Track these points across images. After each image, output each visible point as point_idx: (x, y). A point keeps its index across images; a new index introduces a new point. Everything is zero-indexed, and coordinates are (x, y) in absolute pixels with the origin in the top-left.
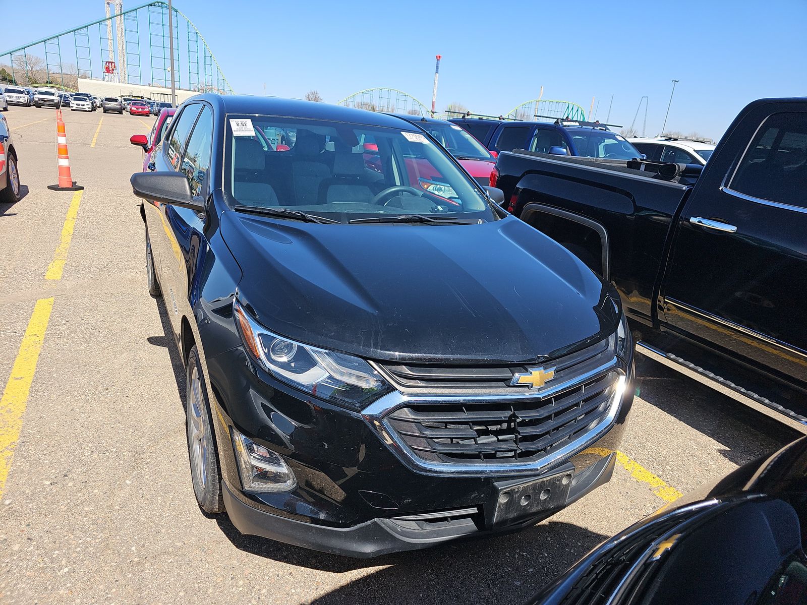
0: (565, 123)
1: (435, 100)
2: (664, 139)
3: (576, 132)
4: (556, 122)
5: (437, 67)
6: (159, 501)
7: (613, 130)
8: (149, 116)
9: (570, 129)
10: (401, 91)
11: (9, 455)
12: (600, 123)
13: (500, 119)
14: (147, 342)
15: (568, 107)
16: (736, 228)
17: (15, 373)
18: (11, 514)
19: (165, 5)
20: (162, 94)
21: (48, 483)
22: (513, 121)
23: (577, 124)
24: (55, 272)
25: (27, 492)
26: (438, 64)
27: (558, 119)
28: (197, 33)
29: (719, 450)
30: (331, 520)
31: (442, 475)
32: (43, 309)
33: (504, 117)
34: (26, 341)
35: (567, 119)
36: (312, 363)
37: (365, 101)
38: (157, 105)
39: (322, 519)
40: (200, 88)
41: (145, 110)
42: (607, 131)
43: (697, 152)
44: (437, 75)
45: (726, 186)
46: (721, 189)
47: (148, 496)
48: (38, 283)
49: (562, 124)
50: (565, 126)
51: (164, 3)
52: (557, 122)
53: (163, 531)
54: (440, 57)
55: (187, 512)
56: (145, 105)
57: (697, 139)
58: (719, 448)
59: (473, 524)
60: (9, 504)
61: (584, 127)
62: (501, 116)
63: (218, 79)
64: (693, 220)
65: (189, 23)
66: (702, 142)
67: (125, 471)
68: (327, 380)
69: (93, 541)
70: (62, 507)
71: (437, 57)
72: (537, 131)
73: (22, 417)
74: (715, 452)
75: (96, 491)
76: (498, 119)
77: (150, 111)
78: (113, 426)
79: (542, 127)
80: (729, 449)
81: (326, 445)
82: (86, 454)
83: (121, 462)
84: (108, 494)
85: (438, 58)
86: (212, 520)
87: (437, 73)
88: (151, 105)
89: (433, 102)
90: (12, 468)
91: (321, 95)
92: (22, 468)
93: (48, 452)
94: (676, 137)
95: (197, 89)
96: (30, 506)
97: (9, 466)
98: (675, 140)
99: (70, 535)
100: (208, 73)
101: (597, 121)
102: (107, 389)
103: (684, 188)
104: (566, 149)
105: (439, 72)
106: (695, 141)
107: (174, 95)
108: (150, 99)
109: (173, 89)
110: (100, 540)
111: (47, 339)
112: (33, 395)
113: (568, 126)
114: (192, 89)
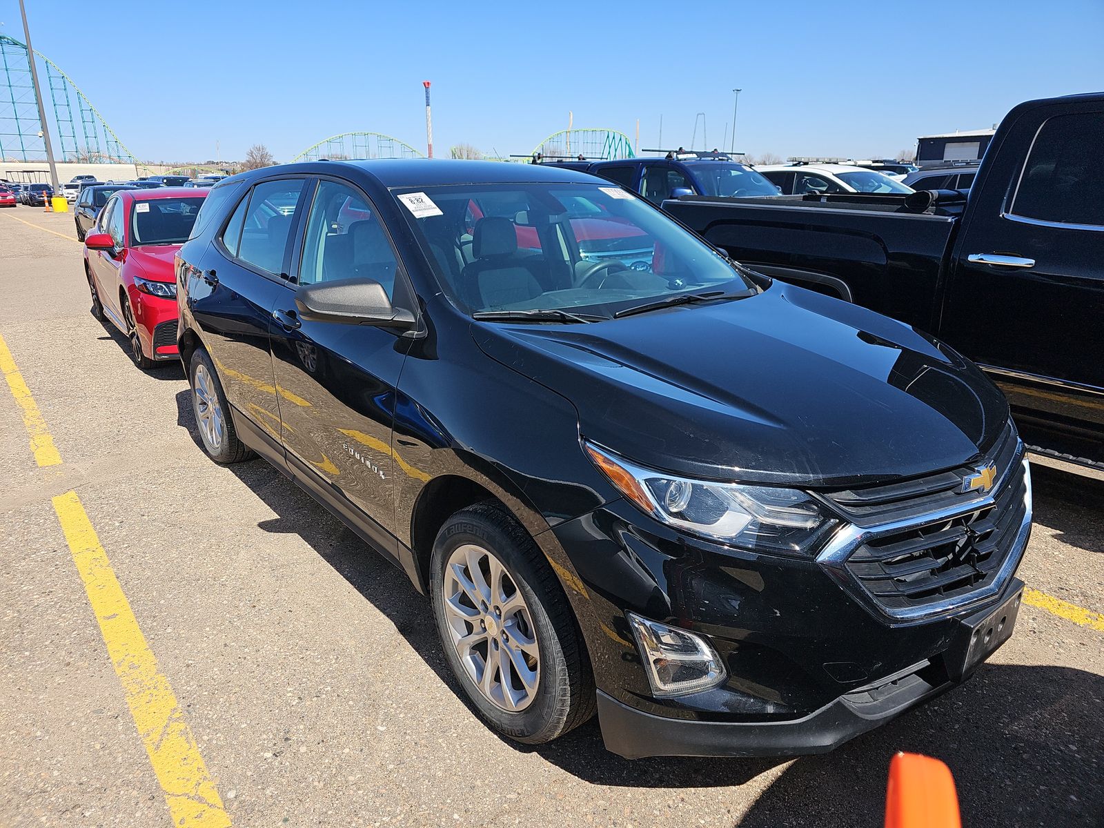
0: (681, 157)
1: (431, 142)
2: (791, 164)
3: (696, 166)
4: (667, 156)
5: (427, 98)
6: (444, 745)
7: (735, 159)
8: (15, 206)
9: (689, 163)
10: (382, 135)
11: (183, 728)
12: (719, 151)
13: (579, 159)
14: (259, 529)
15: (608, 137)
16: (1034, 261)
17: (99, 610)
18: (249, 811)
19: (6, 40)
20: (24, 171)
21: (269, 755)
22: (599, 161)
23: (695, 156)
24: (47, 453)
25: (249, 774)
26: (427, 92)
27: (670, 152)
28: (63, 77)
29: (1053, 536)
30: (783, 711)
31: (913, 624)
32: (68, 508)
33: (584, 156)
34: (81, 562)
35: (681, 151)
36: (720, 508)
37: (334, 153)
38: (26, 188)
39: (772, 712)
40: (81, 157)
41: (8, 198)
42: (730, 161)
43: (836, 175)
44: (429, 108)
45: (1007, 211)
46: (1001, 216)
47: (423, 742)
48: (31, 473)
49: (677, 157)
50: (680, 160)
51: (4, 38)
52: (669, 156)
53: (478, 783)
54: (428, 83)
55: (492, 751)
56: (6, 191)
57: (830, 160)
58: (1050, 533)
59: (922, 680)
60: (235, 797)
61: (703, 159)
62: (581, 155)
63: (107, 142)
64: (972, 258)
65: (49, 64)
66: (835, 163)
67: (366, 715)
68: (750, 527)
69: (394, 821)
70: (316, 783)
71: (424, 84)
72: (644, 171)
73: (158, 672)
74: (1051, 539)
75: (347, 750)
76: (577, 160)
77: (15, 199)
78: (301, 656)
79: (651, 164)
80: (1062, 533)
81: (778, 612)
82: (294, 703)
83: (351, 703)
84: (365, 750)
85: (427, 85)
86: (531, 754)
87: (428, 105)
88: (15, 189)
89: (430, 146)
90: (200, 746)
91: (269, 150)
92: (215, 742)
93: (236, 712)
94: (806, 161)
95: (74, 160)
96: (268, 792)
97: (194, 743)
98: (806, 164)
99: (356, 819)
100: (91, 134)
101: (715, 150)
102: (254, 606)
103: (950, 220)
104: (691, 189)
105: (431, 104)
106: (826, 163)
107: (53, 171)
108: (6, 181)
109: (52, 163)
110: (403, 816)
111: (111, 554)
112: (152, 636)
113: (685, 160)
114: (67, 160)
